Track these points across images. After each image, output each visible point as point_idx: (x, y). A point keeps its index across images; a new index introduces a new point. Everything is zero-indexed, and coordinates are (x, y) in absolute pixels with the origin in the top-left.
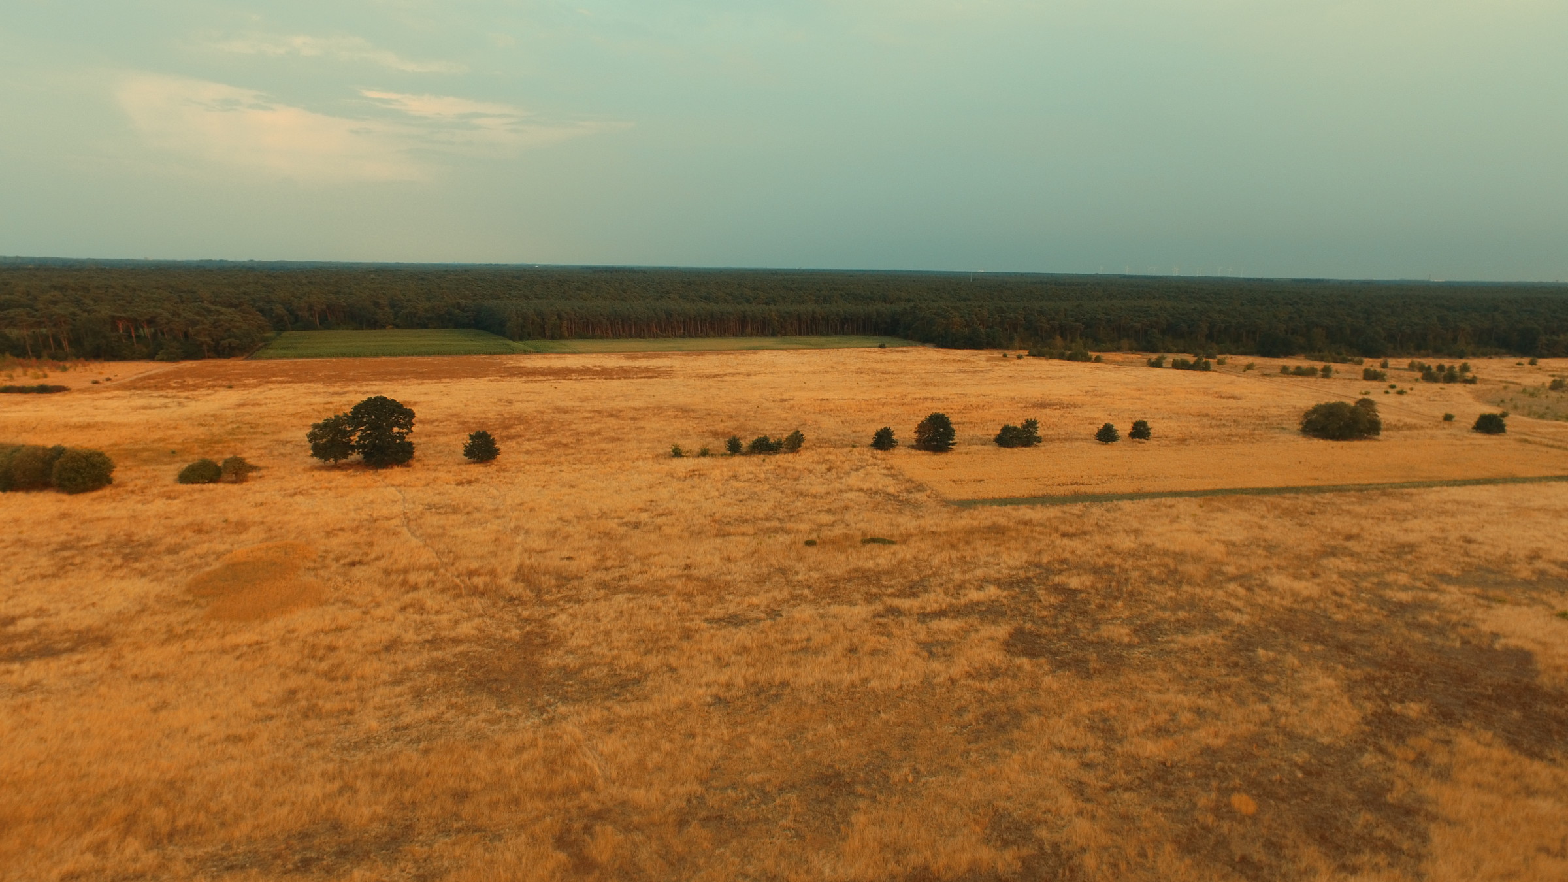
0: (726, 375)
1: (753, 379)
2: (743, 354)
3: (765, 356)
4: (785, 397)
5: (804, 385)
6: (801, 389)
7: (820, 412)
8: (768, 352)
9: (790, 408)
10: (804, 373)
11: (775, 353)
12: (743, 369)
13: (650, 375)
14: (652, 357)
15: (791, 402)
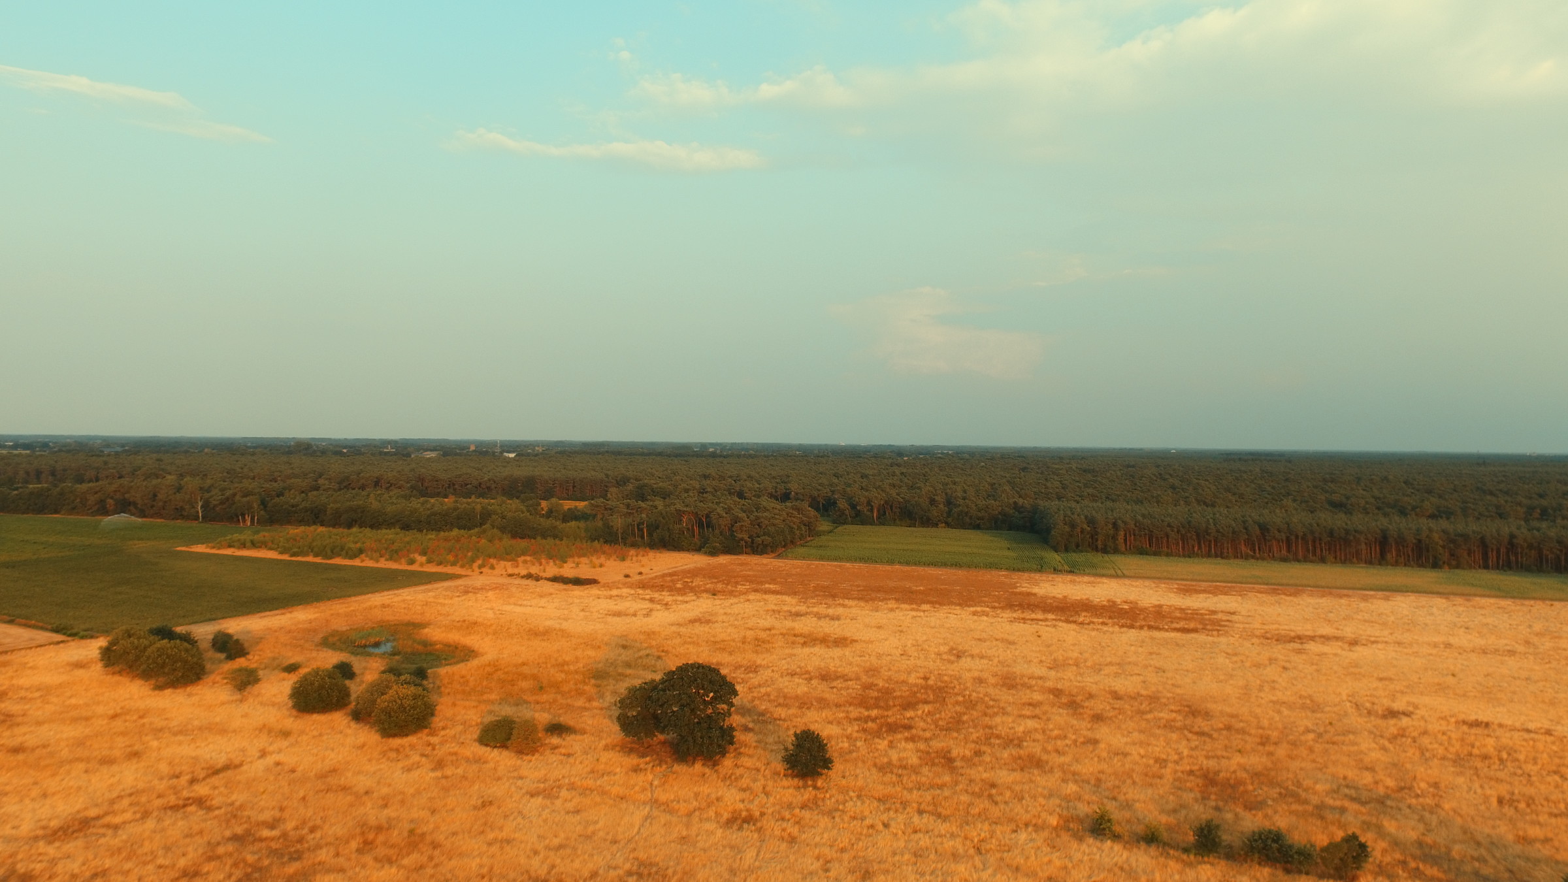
0: (1312, 638)
1: (1361, 652)
2: (1365, 599)
3: (1403, 605)
4: (1398, 705)
5: (1450, 680)
6: (1441, 688)
7: (1458, 761)
8: (1412, 597)
9: (1393, 739)
10: (1462, 651)
11: (1424, 600)
12: (1348, 631)
13: (1192, 625)
14: (1215, 592)
15: (1405, 721)
